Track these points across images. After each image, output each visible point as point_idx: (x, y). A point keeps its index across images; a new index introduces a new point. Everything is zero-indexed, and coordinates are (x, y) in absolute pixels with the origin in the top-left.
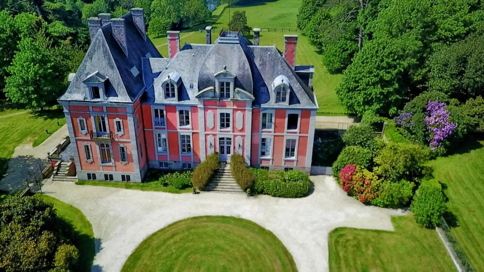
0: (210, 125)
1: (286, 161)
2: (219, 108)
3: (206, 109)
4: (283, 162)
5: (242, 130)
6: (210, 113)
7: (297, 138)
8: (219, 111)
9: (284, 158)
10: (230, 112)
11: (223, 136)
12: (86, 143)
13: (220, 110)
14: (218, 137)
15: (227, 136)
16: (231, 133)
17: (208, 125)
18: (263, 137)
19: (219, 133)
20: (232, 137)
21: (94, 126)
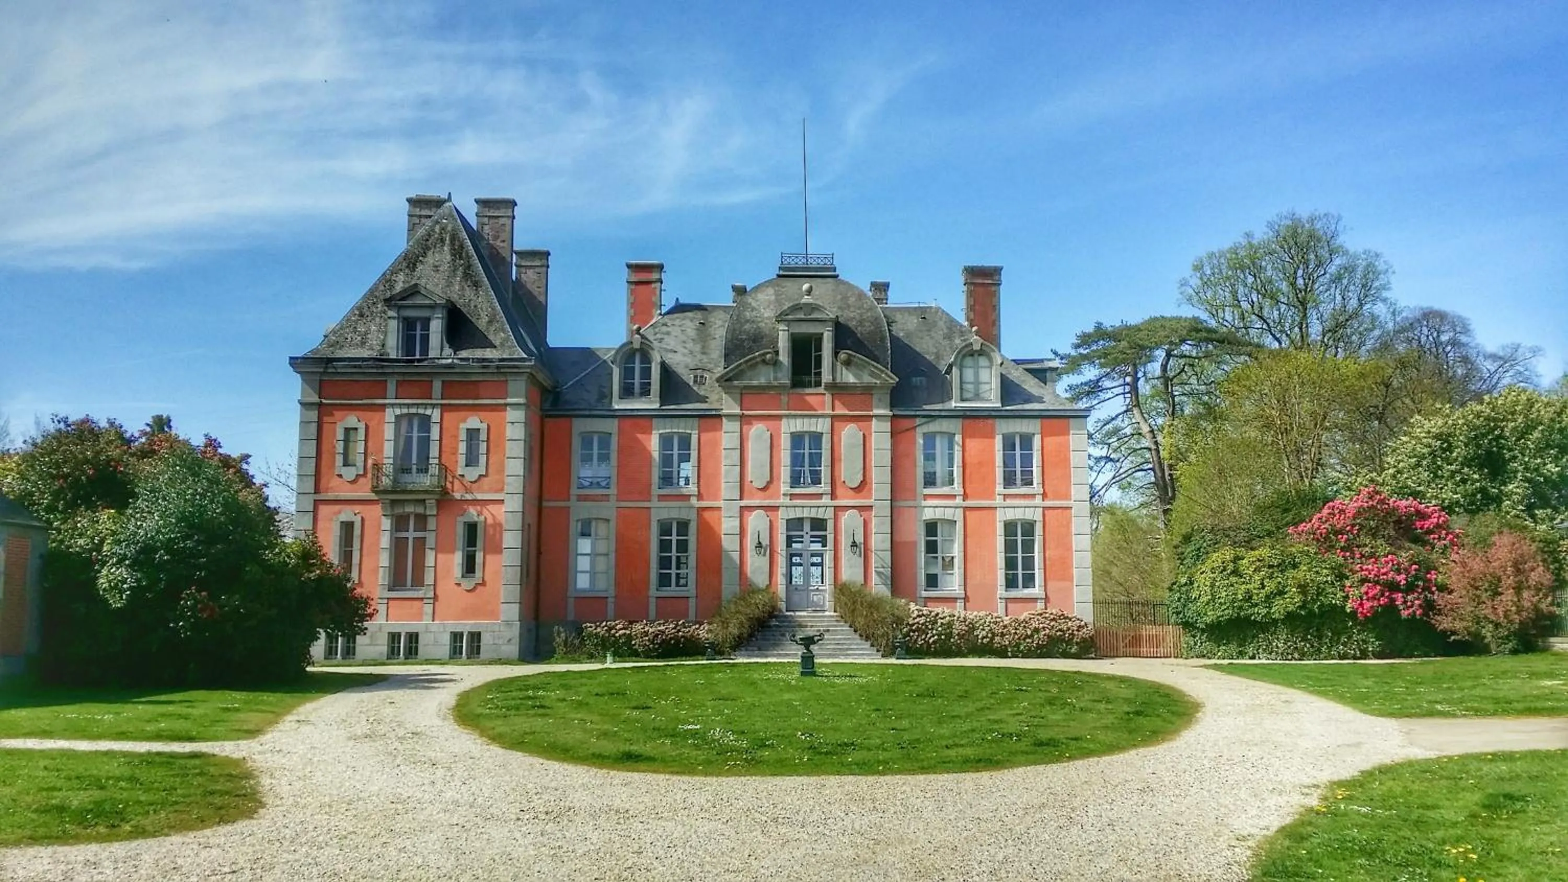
0: (757, 474)
1: (1007, 600)
2: (787, 416)
3: (744, 420)
4: (1001, 606)
5: (862, 487)
6: (758, 431)
7: (1037, 516)
8: (789, 426)
9: (1001, 591)
10: (823, 426)
11: (799, 514)
12: (347, 514)
13: (792, 421)
14: (783, 515)
15: (813, 514)
16: (826, 500)
17: (750, 476)
18: (928, 514)
19: (787, 501)
20: (829, 514)
21: (388, 449)
